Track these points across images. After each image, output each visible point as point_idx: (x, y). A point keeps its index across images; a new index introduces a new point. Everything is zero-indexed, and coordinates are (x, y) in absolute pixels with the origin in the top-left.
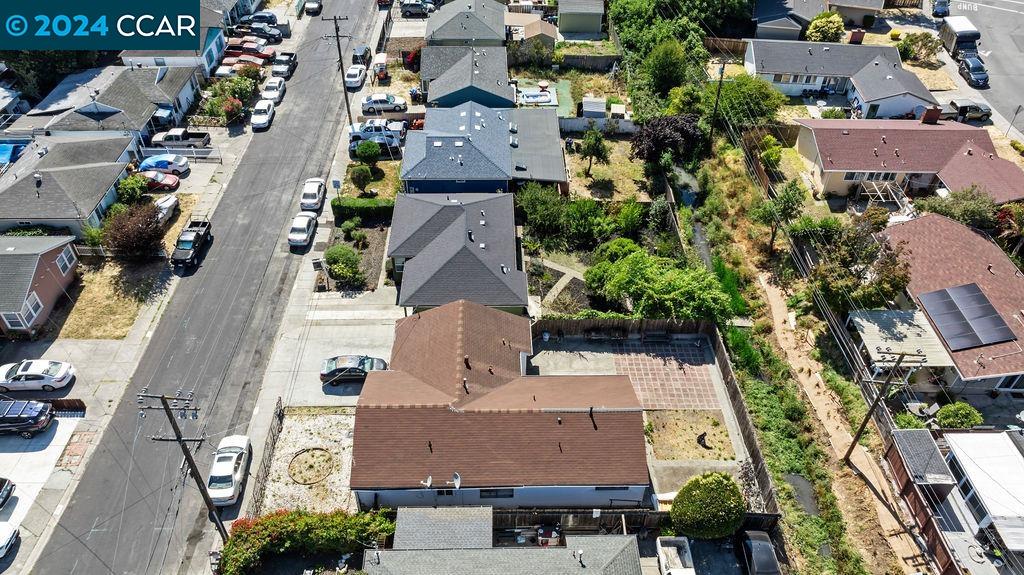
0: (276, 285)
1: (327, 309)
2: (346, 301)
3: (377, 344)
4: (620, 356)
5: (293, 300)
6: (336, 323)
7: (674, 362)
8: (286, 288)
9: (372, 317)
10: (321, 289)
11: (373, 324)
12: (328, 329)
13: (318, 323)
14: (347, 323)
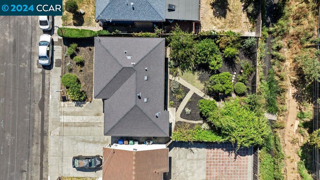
0: (41, 97)
1: (69, 115)
2: (78, 109)
3: (96, 140)
4: (209, 151)
5: (51, 107)
6: (75, 125)
7: (233, 154)
8: (46, 97)
9: (93, 121)
10: (64, 99)
11: (94, 126)
12: (72, 129)
13: (66, 125)
14: (80, 125)
